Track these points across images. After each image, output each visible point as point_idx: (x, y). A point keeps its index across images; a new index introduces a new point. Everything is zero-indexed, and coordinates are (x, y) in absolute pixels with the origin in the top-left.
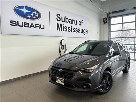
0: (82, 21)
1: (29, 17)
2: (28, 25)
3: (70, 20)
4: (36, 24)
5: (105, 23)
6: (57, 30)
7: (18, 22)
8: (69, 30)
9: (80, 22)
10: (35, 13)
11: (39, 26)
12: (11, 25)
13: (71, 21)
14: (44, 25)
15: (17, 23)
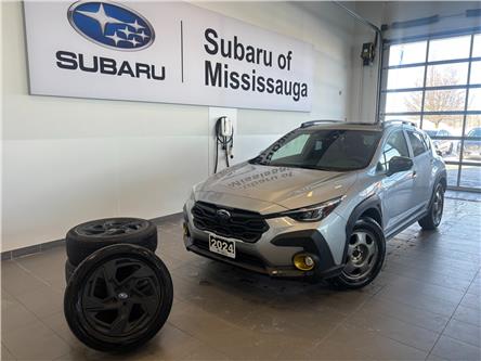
0: (290, 53)
1: (117, 39)
2: (114, 66)
3: (250, 51)
4: (138, 65)
5: (366, 61)
6: (207, 83)
7: (81, 56)
8: (246, 86)
9: (281, 56)
10: (136, 25)
11: (147, 72)
12: (59, 65)
13: (253, 54)
14: (163, 68)
15: (77, 60)
